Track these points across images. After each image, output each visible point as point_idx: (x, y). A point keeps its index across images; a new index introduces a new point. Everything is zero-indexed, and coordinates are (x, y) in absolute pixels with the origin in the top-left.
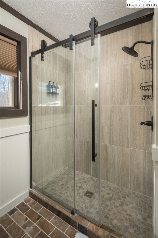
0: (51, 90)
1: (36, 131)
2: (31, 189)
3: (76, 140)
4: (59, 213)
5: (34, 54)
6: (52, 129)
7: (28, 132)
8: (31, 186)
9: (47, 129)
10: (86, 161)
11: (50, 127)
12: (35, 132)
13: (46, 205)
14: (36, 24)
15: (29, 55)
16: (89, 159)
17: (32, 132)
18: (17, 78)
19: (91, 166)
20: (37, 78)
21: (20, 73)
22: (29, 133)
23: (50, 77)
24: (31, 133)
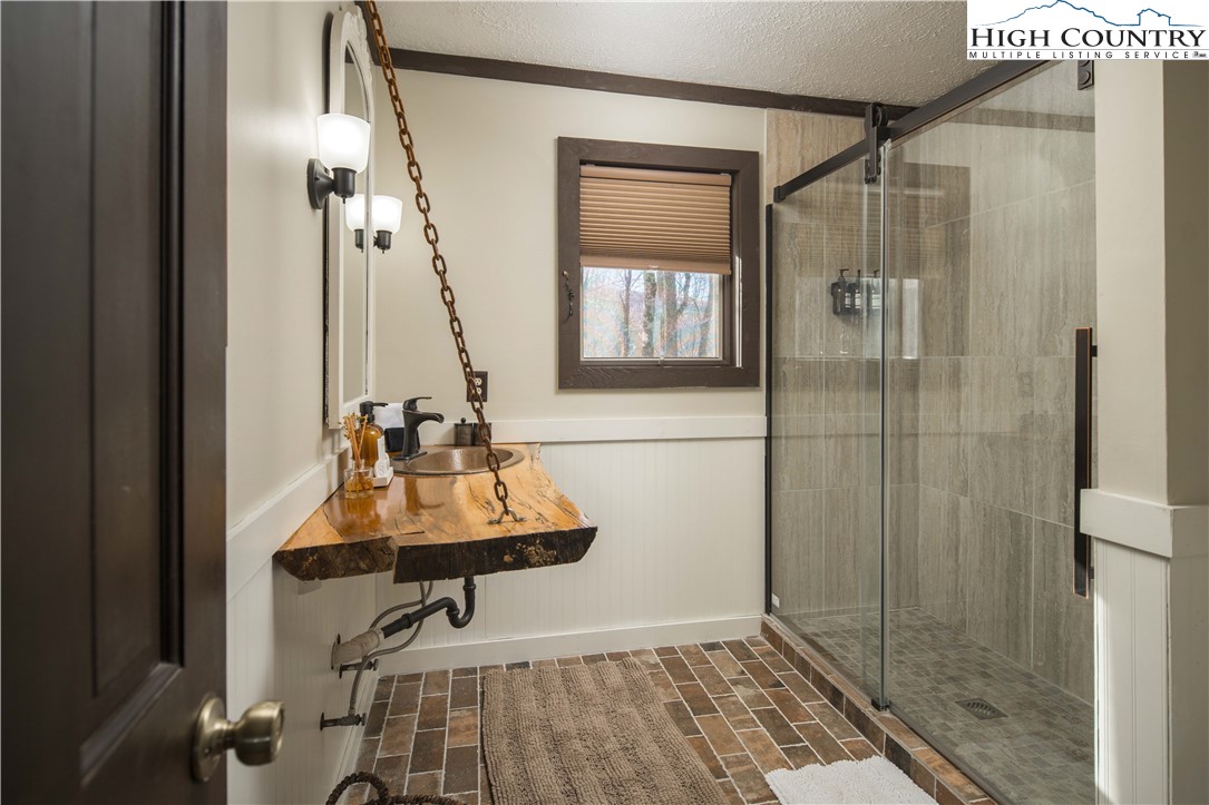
0: (847, 301)
1: (787, 437)
2: (766, 616)
3: (964, 501)
4: (836, 696)
5: (782, 193)
6: (853, 442)
7: (760, 438)
8: (769, 608)
9: (833, 440)
10: (1008, 600)
11: (846, 436)
12: (783, 441)
13: (804, 666)
14: (792, 92)
15: (766, 198)
16: (1022, 591)
17: (773, 441)
18: (731, 277)
19: (1028, 627)
20: (792, 266)
21: (738, 261)
22: (764, 441)
23: (846, 253)
24: (769, 439)
